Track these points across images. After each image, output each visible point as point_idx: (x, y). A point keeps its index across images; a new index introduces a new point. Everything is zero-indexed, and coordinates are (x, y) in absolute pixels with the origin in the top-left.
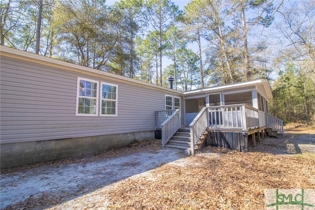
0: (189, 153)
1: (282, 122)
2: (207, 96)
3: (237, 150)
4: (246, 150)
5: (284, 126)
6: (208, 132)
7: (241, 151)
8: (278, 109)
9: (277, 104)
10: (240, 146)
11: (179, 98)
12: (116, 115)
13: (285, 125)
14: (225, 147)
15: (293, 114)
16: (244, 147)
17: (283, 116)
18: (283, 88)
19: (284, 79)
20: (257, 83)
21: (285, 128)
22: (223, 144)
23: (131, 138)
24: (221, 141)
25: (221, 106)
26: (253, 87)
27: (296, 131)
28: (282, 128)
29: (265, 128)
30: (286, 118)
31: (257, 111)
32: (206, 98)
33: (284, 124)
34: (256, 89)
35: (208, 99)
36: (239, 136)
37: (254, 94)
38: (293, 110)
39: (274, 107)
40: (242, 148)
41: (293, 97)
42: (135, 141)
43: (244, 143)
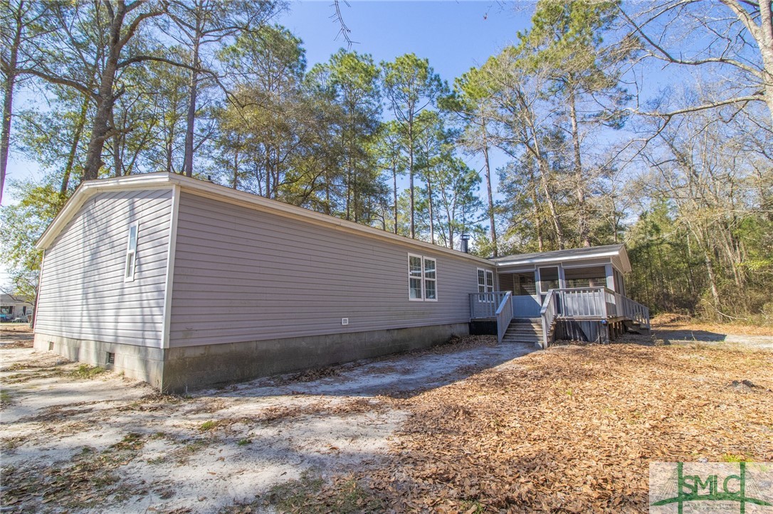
0: (541, 346)
1: (647, 310)
2: (536, 270)
3: (597, 343)
4: (608, 341)
5: (650, 318)
6: (557, 322)
7: (601, 343)
8: (639, 286)
9: (637, 278)
10: (600, 338)
11: (491, 272)
12: (436, 300)
13: (653, 318)
14: (580, 340)
15: (667, 296)
16: (605, 339)
17: (649, 300)
18: (648, 246)
19: (649, 228)
20: (614, 256)
21: (652, 322)
22: (578, 337)
23: (448, 332)
24: (574, 333)
25: (560, 288)
26: (607, 259)
27: (670, 326)
28: (648, 322)
29: (622, 319)
30: (655, 305)
31: (613, 294)
32: (535, 273)
33: (651, 315)
34: (611, 262)
35: (538, 275)
36: (597, 325)
37: (609, 270)
38: (667, 288)
39: (632, 284)
40: (602, 340)
41: (666, 263)
42: (453, 337)
43: (604, 334)
